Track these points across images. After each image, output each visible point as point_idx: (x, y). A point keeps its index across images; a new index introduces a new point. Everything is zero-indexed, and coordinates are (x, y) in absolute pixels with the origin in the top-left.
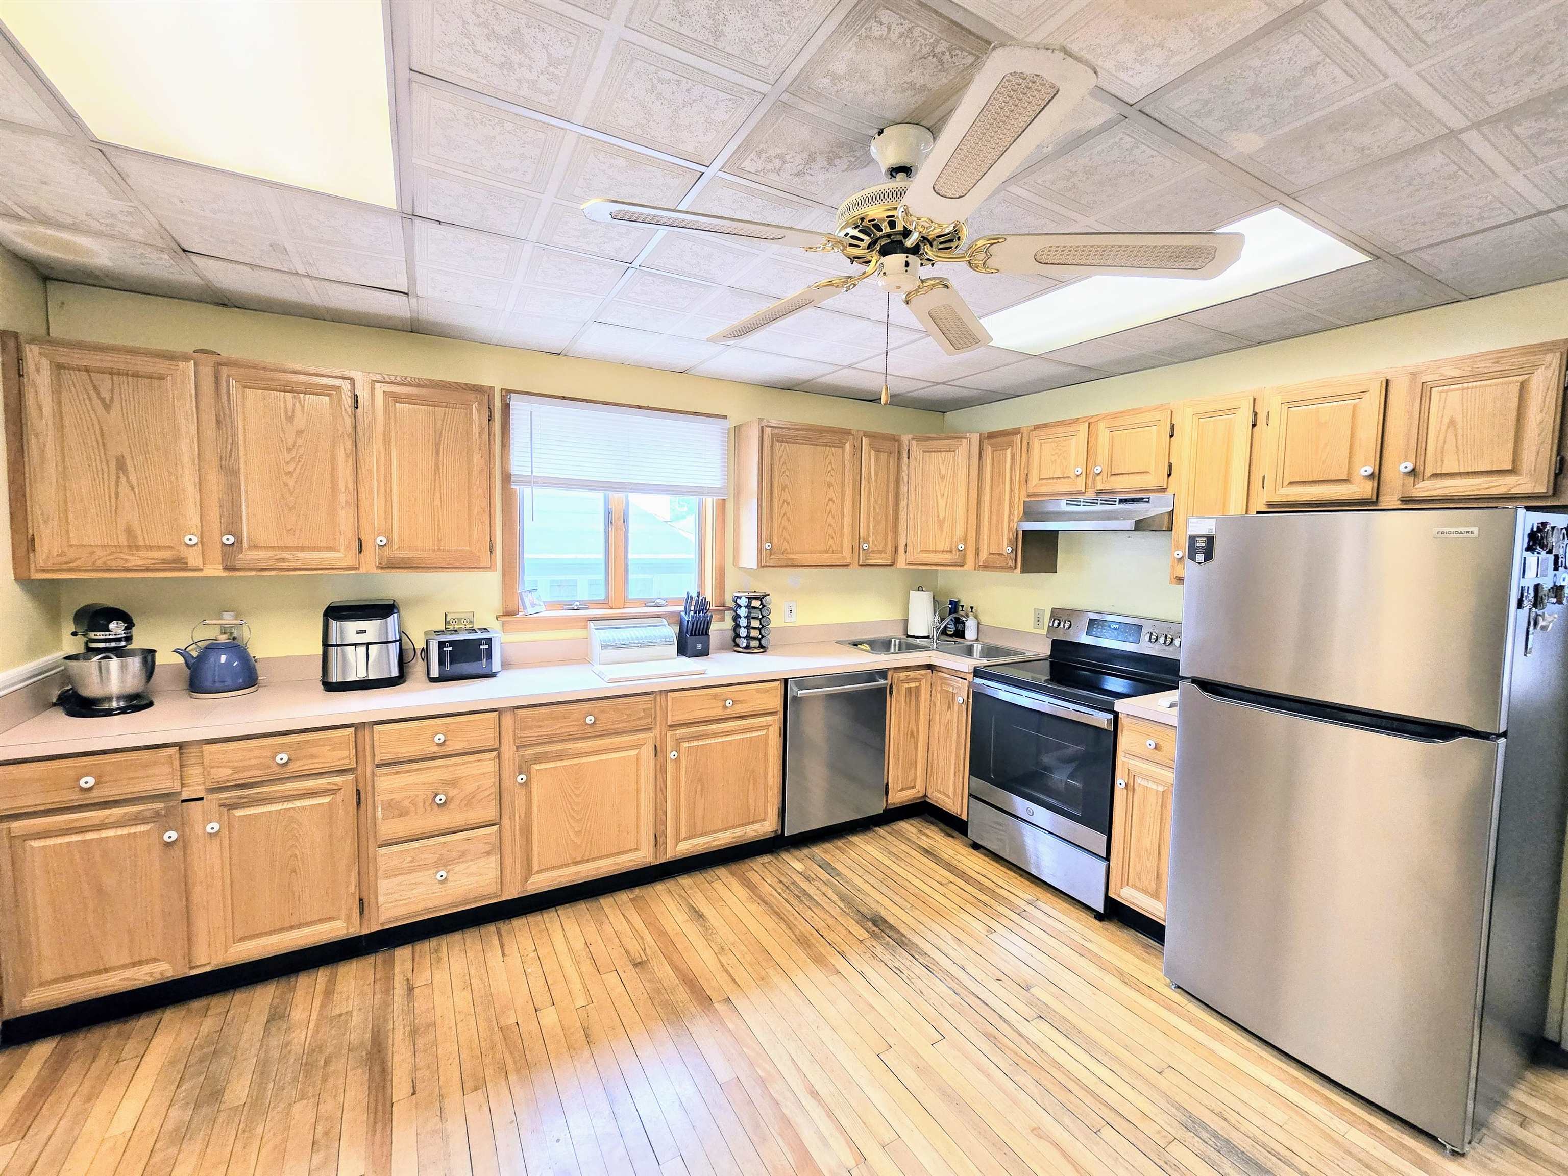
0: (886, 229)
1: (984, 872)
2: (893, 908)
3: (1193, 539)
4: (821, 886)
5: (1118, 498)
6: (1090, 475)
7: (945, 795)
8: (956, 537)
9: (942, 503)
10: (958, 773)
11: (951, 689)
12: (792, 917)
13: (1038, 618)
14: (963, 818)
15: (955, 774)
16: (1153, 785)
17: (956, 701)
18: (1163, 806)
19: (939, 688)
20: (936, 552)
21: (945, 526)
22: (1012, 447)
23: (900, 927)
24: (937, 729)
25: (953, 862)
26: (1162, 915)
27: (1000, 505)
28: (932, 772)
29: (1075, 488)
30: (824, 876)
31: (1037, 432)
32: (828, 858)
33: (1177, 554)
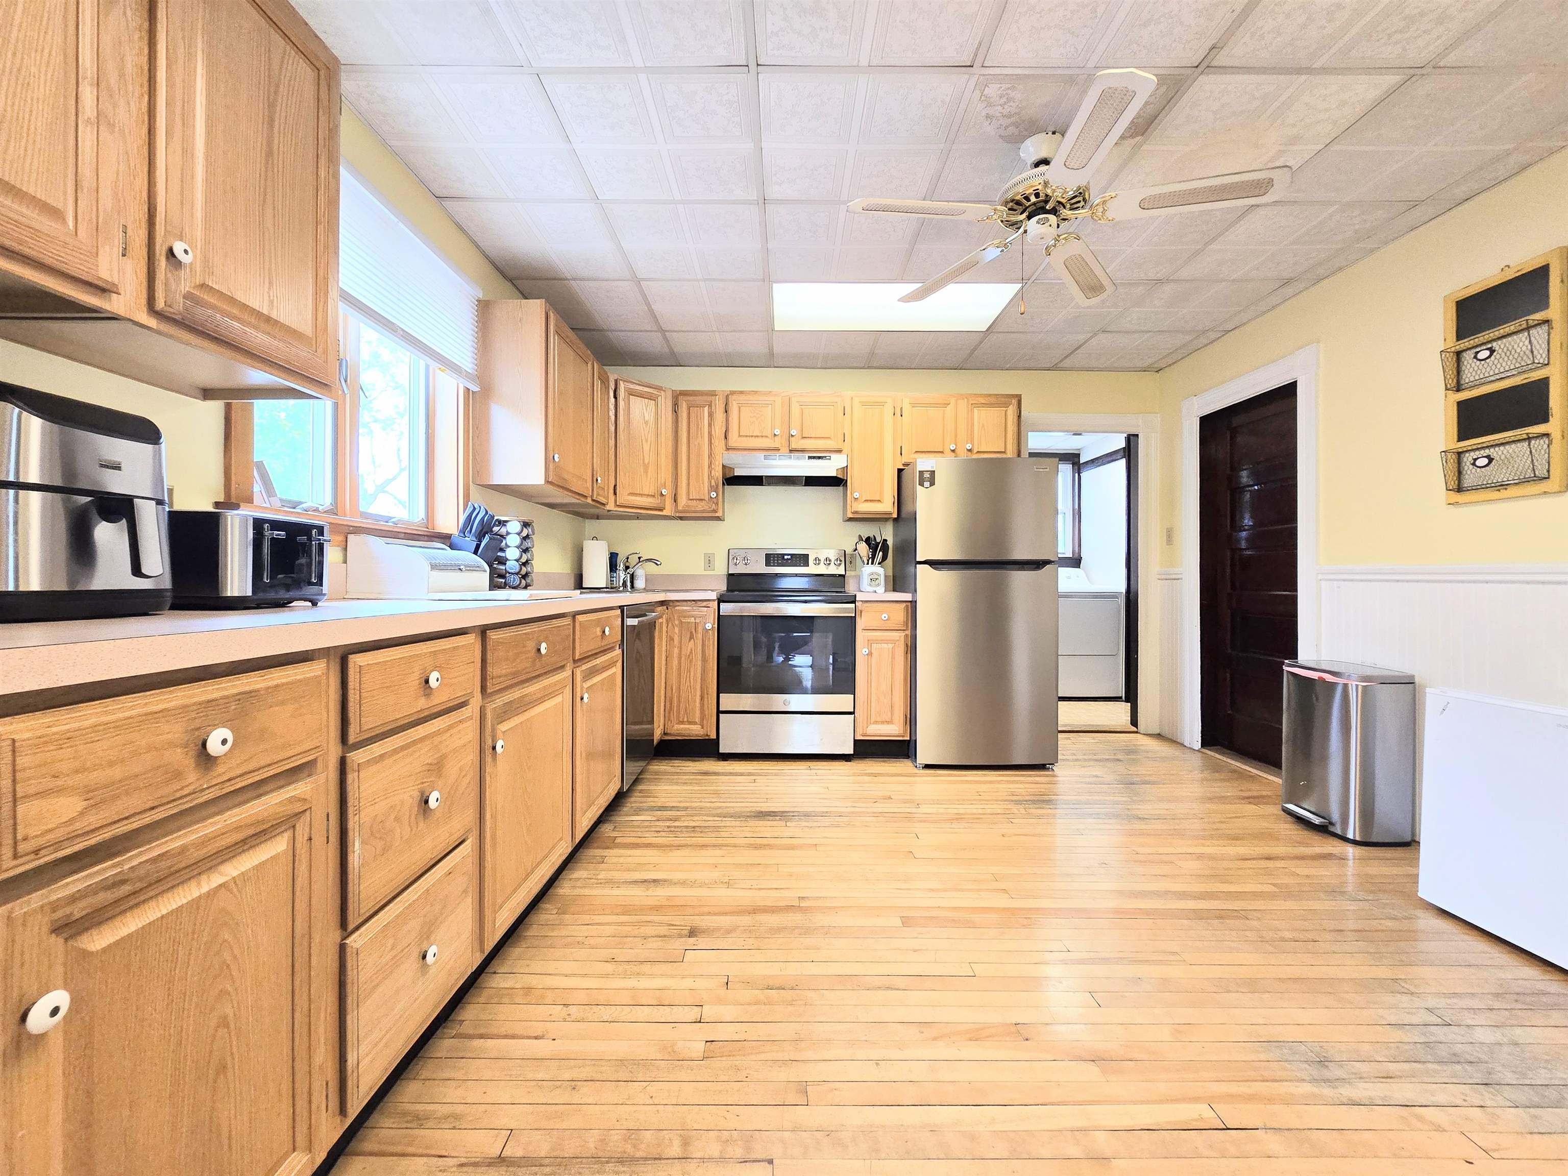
0: (1033, 199)
2: (759, 805)
3: (921, 473)
4: (691, 818)
5: (807, 455)
6: (786, 436)
7: (690, 723)
8: (659, 483)
9: (646, 447)
10: (706, 696)
11: (692, 620)
12: (720, 841)
13: (709, 561)
14: (712, 737)
15: (702, 698)
16: (885, 646)
17: (700, 629)
18: (893, 658)
19: (677, 622)
20: (641, 495)
21: (649, 471)
22: (710, 406)
23: (787, 810)
24: (675, 662)
25: (732, 771)
26: (897, 733)
27: (699, 455)
28: (671, 707)
29: (773, 445)
30: (678, 813)
31: (734, 397)
32: (653, 804)
33: (856, 495)
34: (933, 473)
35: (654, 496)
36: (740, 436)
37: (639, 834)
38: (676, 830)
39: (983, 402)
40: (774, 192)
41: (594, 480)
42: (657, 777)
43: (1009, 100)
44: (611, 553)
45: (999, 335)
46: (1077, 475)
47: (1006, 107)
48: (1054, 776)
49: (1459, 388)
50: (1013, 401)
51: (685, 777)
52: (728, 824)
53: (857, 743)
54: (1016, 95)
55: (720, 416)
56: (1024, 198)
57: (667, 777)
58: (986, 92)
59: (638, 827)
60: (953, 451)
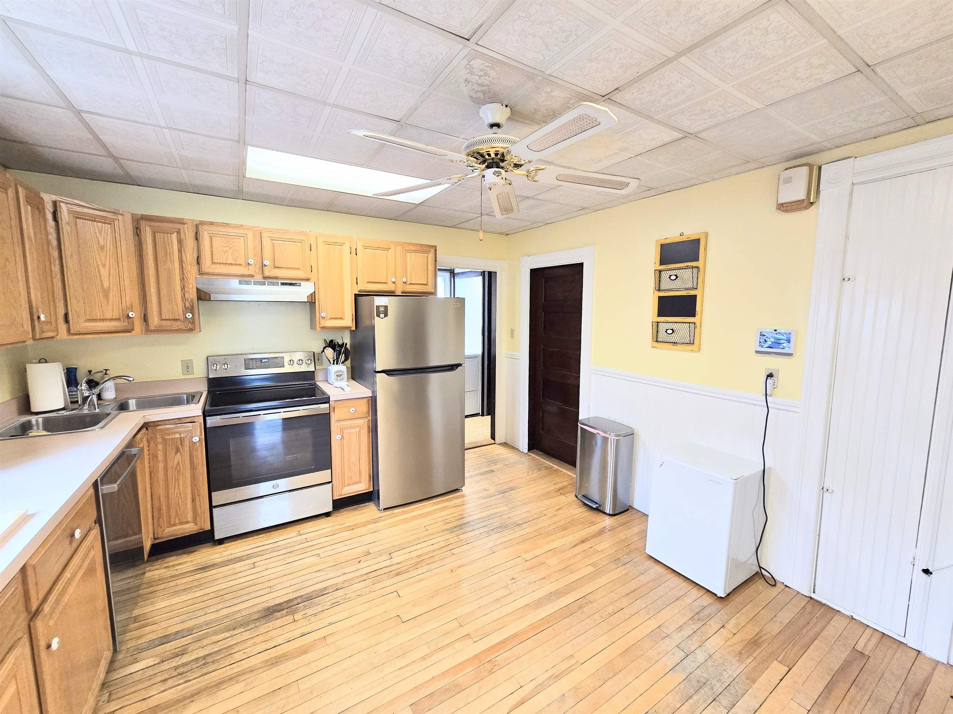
1: (254, 546)
2: (265, 598)
3: (378, 307)
4: (200, 644)
5: (280, 282)
6: (259, 265)
7: (181, 523)
8: (124, 304)
9: (104, 272)
10: (197, 497)
11: (177, 436)
12: (237, 668)
13: (187, 367)
14: (206, 529)
15: (193, 500)
16: (354, 430)
17: (187, 443)
18: (359, 437)
19: (160, 440)
20: (103, 320)
21: (111, 295)
22: (179, 232)
23: (291, 596)
24: (161, 475)
25: (230, 557)
26: (364, 488)
27: (170, 278)
28: (160, 517)
29: (247, 273)
30: (184, 641)
31: (205, 227)
32: (153, 636)
33: (323, 314)
34: (386, 307)
35: (119, 319)
36: (213, 263)
37: (144, 694)
38: (185, 669)
39: (413, 249)
40: (257, 76)
41: (34, 318)
42: (151, 589)
43: (486, 74)
44: (67, 369)
45: (426, 207)
46: (452, 279)
47: (482, 78)
48: (463, 496)
49: (659, 290)
50: (432, 250)
51: (184, 581)
52: (240, 638)
53: (334, 502)
54: (493, 74)
55: (190, 243)
56: (487, 154)
57: (163, 586)
58: (471, 63)
59: (140, 681)
60: (394, 283)
